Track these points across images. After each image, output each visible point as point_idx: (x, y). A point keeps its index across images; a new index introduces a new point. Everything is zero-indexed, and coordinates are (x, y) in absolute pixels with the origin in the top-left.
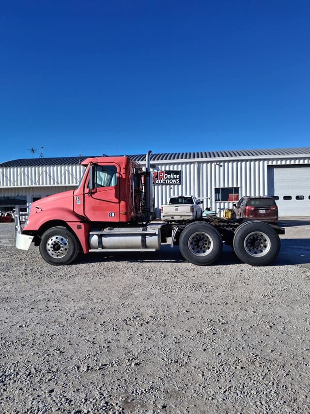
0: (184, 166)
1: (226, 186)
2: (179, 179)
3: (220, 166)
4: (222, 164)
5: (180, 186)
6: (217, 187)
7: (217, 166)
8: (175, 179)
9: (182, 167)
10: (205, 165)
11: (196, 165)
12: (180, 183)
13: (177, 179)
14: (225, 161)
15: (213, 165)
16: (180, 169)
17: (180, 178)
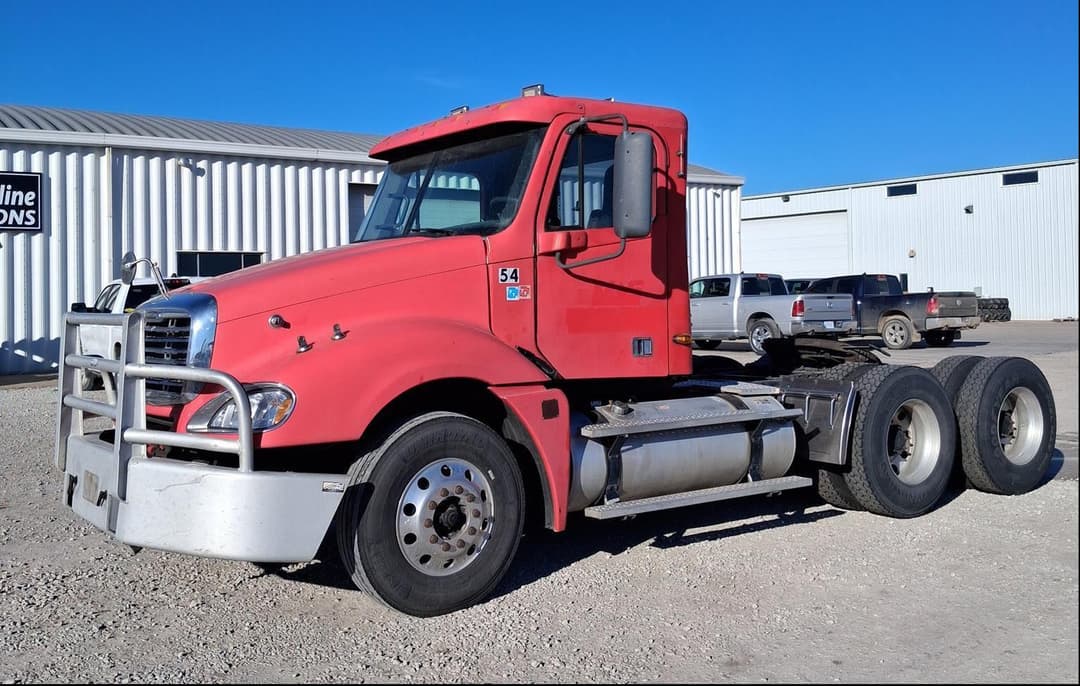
0: (54, 158)
1: (218, 248)
2: (34, 207)
3: (197, 172)
4: (202, 164)
5: (37, 239)
6: (187, 247)
7: (186, 173)
8: (18, 208)
9: (46, 164)
10: (139, 161)
11: (105, 161)
12: (40, 226)
13: (26, 208)
14: (213, 157)
15: (171, 164)
16: (36, 167)
17: (40, 208)
